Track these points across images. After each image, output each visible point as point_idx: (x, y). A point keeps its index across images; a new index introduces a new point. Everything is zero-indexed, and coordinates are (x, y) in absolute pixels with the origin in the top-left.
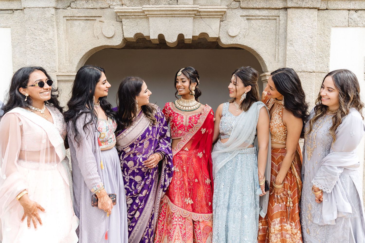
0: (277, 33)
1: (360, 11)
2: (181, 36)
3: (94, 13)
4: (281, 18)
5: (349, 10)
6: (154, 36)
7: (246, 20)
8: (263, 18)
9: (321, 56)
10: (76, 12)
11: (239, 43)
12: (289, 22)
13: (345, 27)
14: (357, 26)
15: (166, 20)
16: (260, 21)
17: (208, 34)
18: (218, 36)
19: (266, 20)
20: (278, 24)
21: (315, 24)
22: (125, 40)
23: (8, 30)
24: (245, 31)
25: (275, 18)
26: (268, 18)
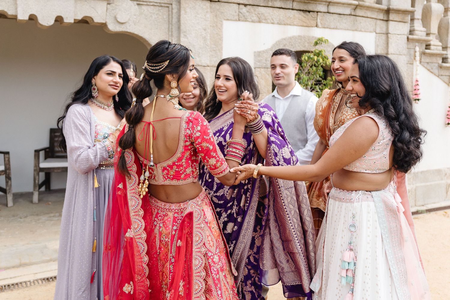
0: (170, 23)
1: (248, 6)
4: (174, 6)
5: (239, 4)
6: (23, 16)
7: (136, 5)
8: (155, 4)
9: (215, 49)
11: (129, 31)
12: (182, 12)
13: (236, 20)
14: (246, 20)
16: (152, 7)
17: (93, 18)
18: (104, 22)
19: (158, 7)
20: (170, 12)
21: (208, 16)
24: (135, 17)
25: (168, 5)
26: (160, 5)
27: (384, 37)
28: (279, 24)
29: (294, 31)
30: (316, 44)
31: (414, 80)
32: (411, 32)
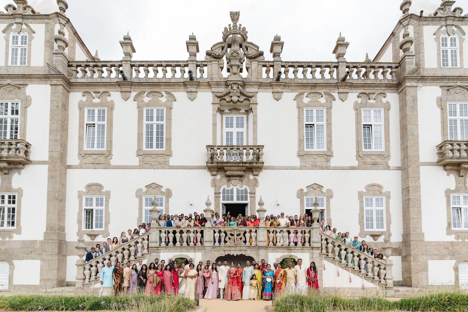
0: (257, 254)
1: (274, 249)
2: (237, 255)
3: (219, 250)
5: (272, 249)
6: (232, 255)
7: (251, 251)
10: (216, 249)
11: (250, 256)
13: (271, 252)
15: (234, 251)
17: (243, 254)
18: (245, 254)
20: (257, 252)
22: (225, 255)
23: (201, 253)
26: (255, 251)
27: (312, 254)
28: (282, 252)
29: (286, 254)
30: (290, 256)
31: (323, 264)
32: (321, 252)
